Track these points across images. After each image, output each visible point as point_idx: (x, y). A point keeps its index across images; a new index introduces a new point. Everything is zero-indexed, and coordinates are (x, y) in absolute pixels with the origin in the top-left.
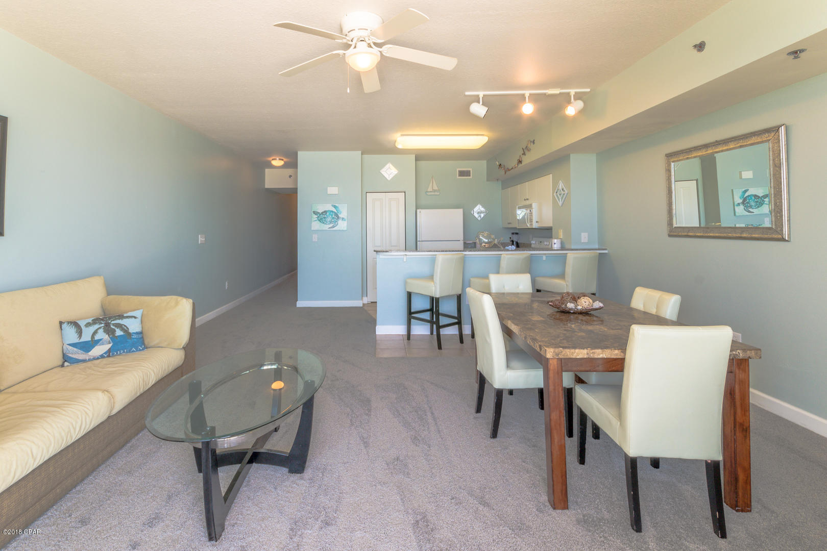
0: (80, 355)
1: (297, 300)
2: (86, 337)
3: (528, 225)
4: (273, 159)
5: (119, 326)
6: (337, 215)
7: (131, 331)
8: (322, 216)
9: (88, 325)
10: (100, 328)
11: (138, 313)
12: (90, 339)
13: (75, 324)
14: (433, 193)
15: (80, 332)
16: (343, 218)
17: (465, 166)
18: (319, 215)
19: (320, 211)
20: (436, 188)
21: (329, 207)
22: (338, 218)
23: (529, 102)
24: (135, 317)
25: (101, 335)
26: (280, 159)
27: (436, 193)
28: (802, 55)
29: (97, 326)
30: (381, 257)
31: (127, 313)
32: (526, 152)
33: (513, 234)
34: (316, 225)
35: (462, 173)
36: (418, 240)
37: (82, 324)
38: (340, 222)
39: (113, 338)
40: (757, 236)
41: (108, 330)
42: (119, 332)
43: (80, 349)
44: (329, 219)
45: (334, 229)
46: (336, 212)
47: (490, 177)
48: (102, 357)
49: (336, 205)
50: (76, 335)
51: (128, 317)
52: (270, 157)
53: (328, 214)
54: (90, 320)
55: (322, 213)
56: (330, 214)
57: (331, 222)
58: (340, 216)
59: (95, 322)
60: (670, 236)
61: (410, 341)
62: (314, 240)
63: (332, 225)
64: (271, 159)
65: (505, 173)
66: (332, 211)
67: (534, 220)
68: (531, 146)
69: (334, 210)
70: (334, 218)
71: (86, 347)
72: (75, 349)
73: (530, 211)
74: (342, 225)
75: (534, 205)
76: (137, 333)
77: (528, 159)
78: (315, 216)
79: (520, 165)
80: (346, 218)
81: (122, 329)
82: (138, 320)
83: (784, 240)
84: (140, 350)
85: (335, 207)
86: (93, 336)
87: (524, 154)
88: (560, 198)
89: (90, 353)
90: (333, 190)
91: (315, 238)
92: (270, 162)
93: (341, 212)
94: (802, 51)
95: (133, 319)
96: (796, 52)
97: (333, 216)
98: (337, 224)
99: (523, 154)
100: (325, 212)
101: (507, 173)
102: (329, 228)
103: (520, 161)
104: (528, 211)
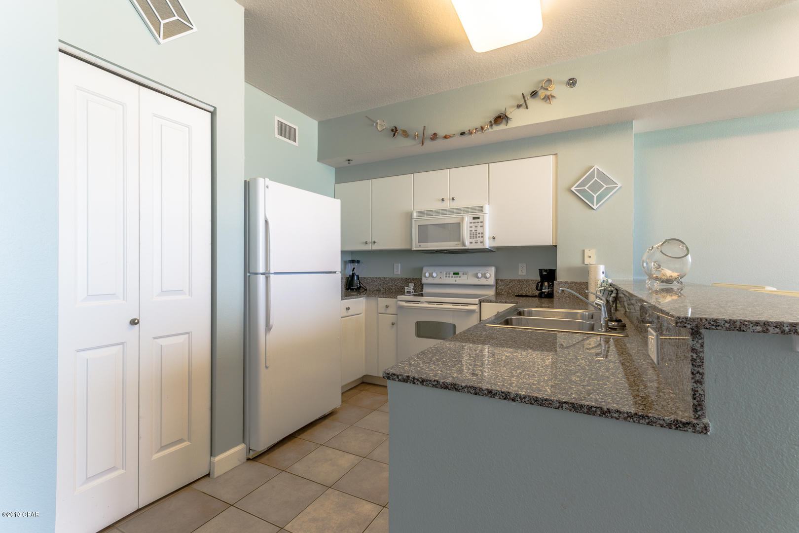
3: (467, 244)
32: (535, 102)
35: (285, 131)
36: (260, 268)
65: (420, 144)
67: (488, 235)
68: (557, 90)
73: (477, 218)
79: (502, 127)
87: (523, 105)
88: (595, 196)
99: (518, 106)
101: (427, 144)
103: (500, 118)
104: (467, 220)
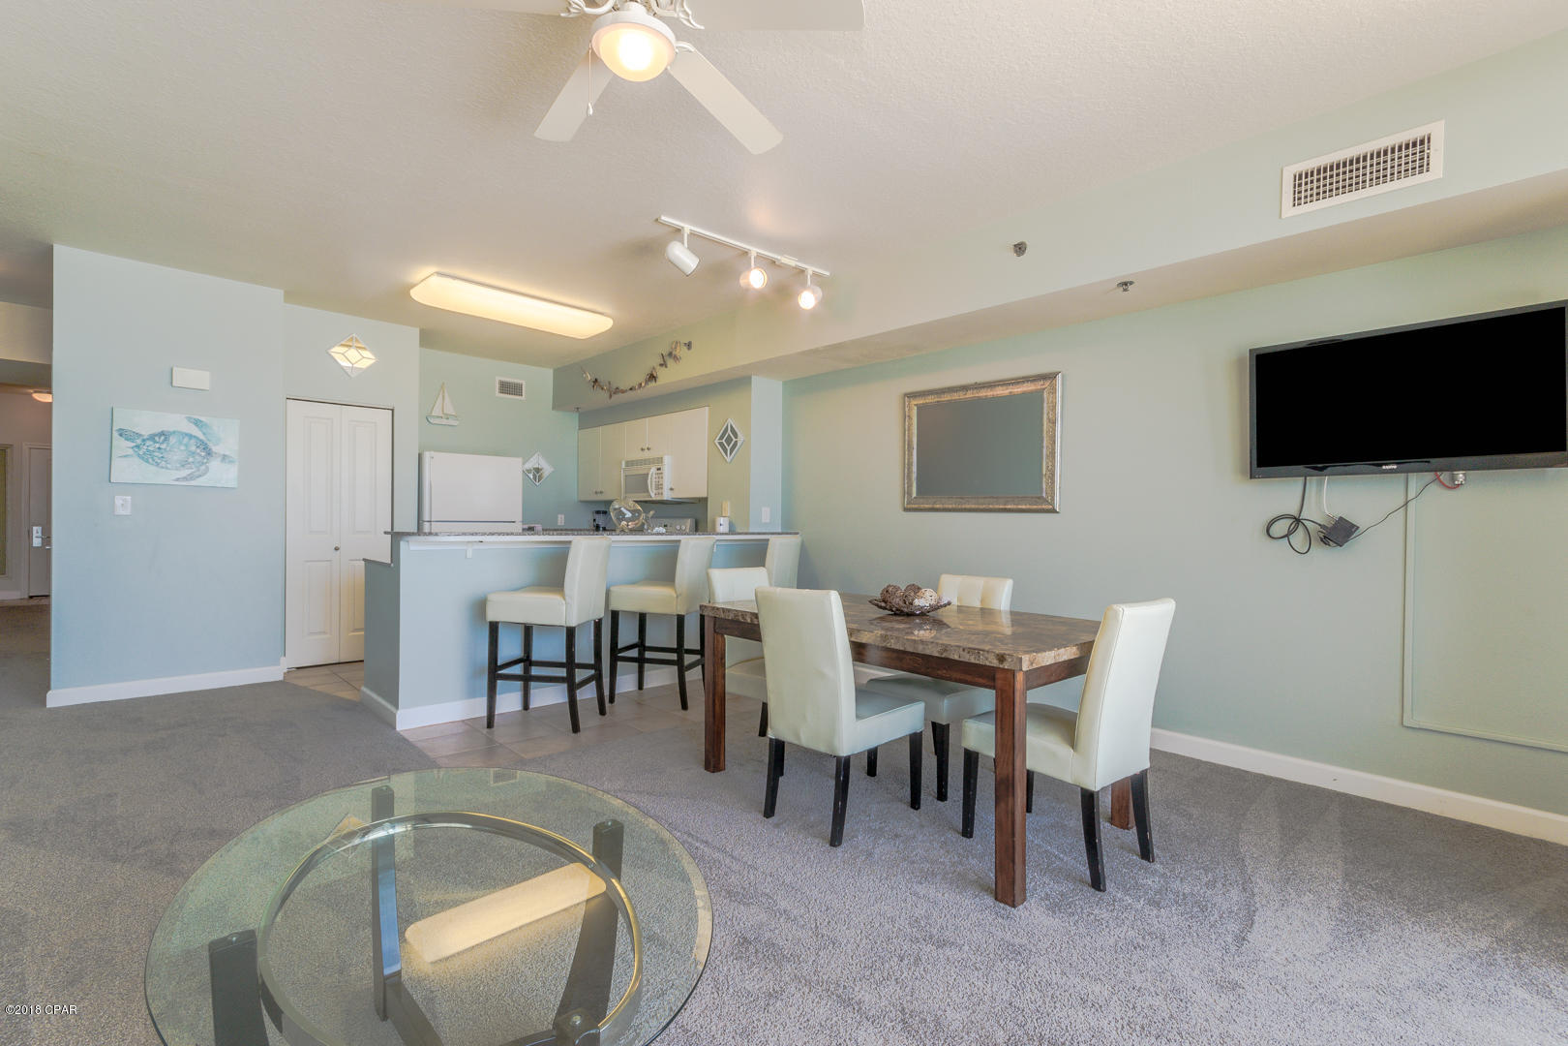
1: (49, 688)
3: (653, 495)
6: (204, 445)
8: (152, 445)
14: (445, 421)
16: (224, 456)
17: (514, 373)
18: (139, 441)
19: (146, 433)
20: (450, 410)
22: (209, 453)
23: (756, 267)
27: (451, 422)
28: (1130, 287)
30: (412, 548)
32: (670, 362)
33: (598, 512)
34: (128, 468)
35: (508, 388)
36: (426, 517)
38: (215, 464)
40: (1024, 507)
44: (175, 456)
45: (193, 483)
46: (202, 437)
47: (559, 403)
49: (202, 419)
53: (172, 440)
55: (152, 437)
56: (180, 442)
57: (184, 464)
58: (214, 449)
60: (906, 510)
61: (495, 729)
62: (120, 511)
63: (190, 471)
65: (611, 396)
66: (188, 435)
67: (666, 485)
68: (682, 352)
69: (195, 431)
70: (193, 454)
73: (659, 469)
74: (221, 474)
75: (667, 460)
77: (669, 377)
78: (125, 444)
79: (652, 384)
83: (1055, 512)
85: (197, 423)
87: (664, 365)
88: (729, 449)
90: (193, 378)
91: (123, 504)
93: (218, 439)
94: (1131, 283)
96: (1126, 284)
97: (193, 448)
98: (207, 470)
99: (661, 365)
100: (164, 435)
101: (614, 397)
102: (178, 480)
103: (652, 377)
104: (653, 470)
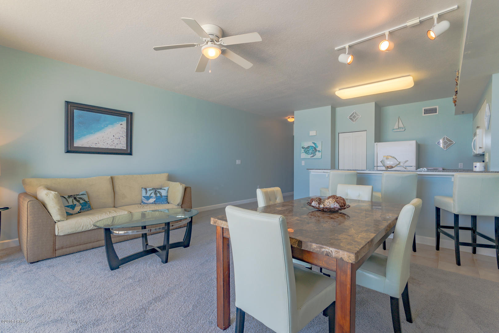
0: (145, 201)
2: (148, 195)
3: (475, 151)
4: (288, 118)
5: (159, 192)
6: (315, 149)
7: (162, 195)
8: (307, 150)
9: (150, 190)
10: (153, 192)
11: (166, 188)
12: (149, 196)
13: (146, 189)
14: (398, 130)
15: (146, 193)
16: (319, 151)
18: (305, 149)
19: (306, 147)
20: (401, 126)
21: (310, 144)
22: (316, 150)
24: (165, 190)
25: (153, 195)
26: (292, 118)
27: (401, 130)
29: (152, 191)
30: (312, 173)
31: (163, 187)
34: (304, 155)
35: (429, 111)
36: (375, 165)
37: (148, 189)
38: (317, 153)
39: (156, 196)
41: (156, 194)
42: (158, 195)
43: (146, 199)
44: (311, 152)
45: (313, 157)
46: (315, 147)
48: (152, 203)
49: (315, 142)
50: (145, 193)
51: (163, 189)
52: (287, 116)
53: (310, 148)
54: (151, 189)
56: (311, 148)
57: (312, 153)
58: (317, 149)
59: (153, 189)
62: (303, 165)
63: (312, 155)
64: (287, 118)
66: (313, 146)
67: (478, 146)
69: (314, 145)
70: (313, 151)
71: (148, 198)
72: (144, 199)
74: (318, 155)
76: (164, 196)
78: (303, 150)
80: (321, 150)
81: (160, 194)
82: (166, 191)
84: (165, 203)
85: (314, 143)
86: (150, 195)
89: (149, 201)
90: (313, 133)
91: (303, 163)
92: (287, 120)
93: (317, 147)
95: (164, 190)
98: (316, 154)
100: (309, 147)
102: (311, 157)
